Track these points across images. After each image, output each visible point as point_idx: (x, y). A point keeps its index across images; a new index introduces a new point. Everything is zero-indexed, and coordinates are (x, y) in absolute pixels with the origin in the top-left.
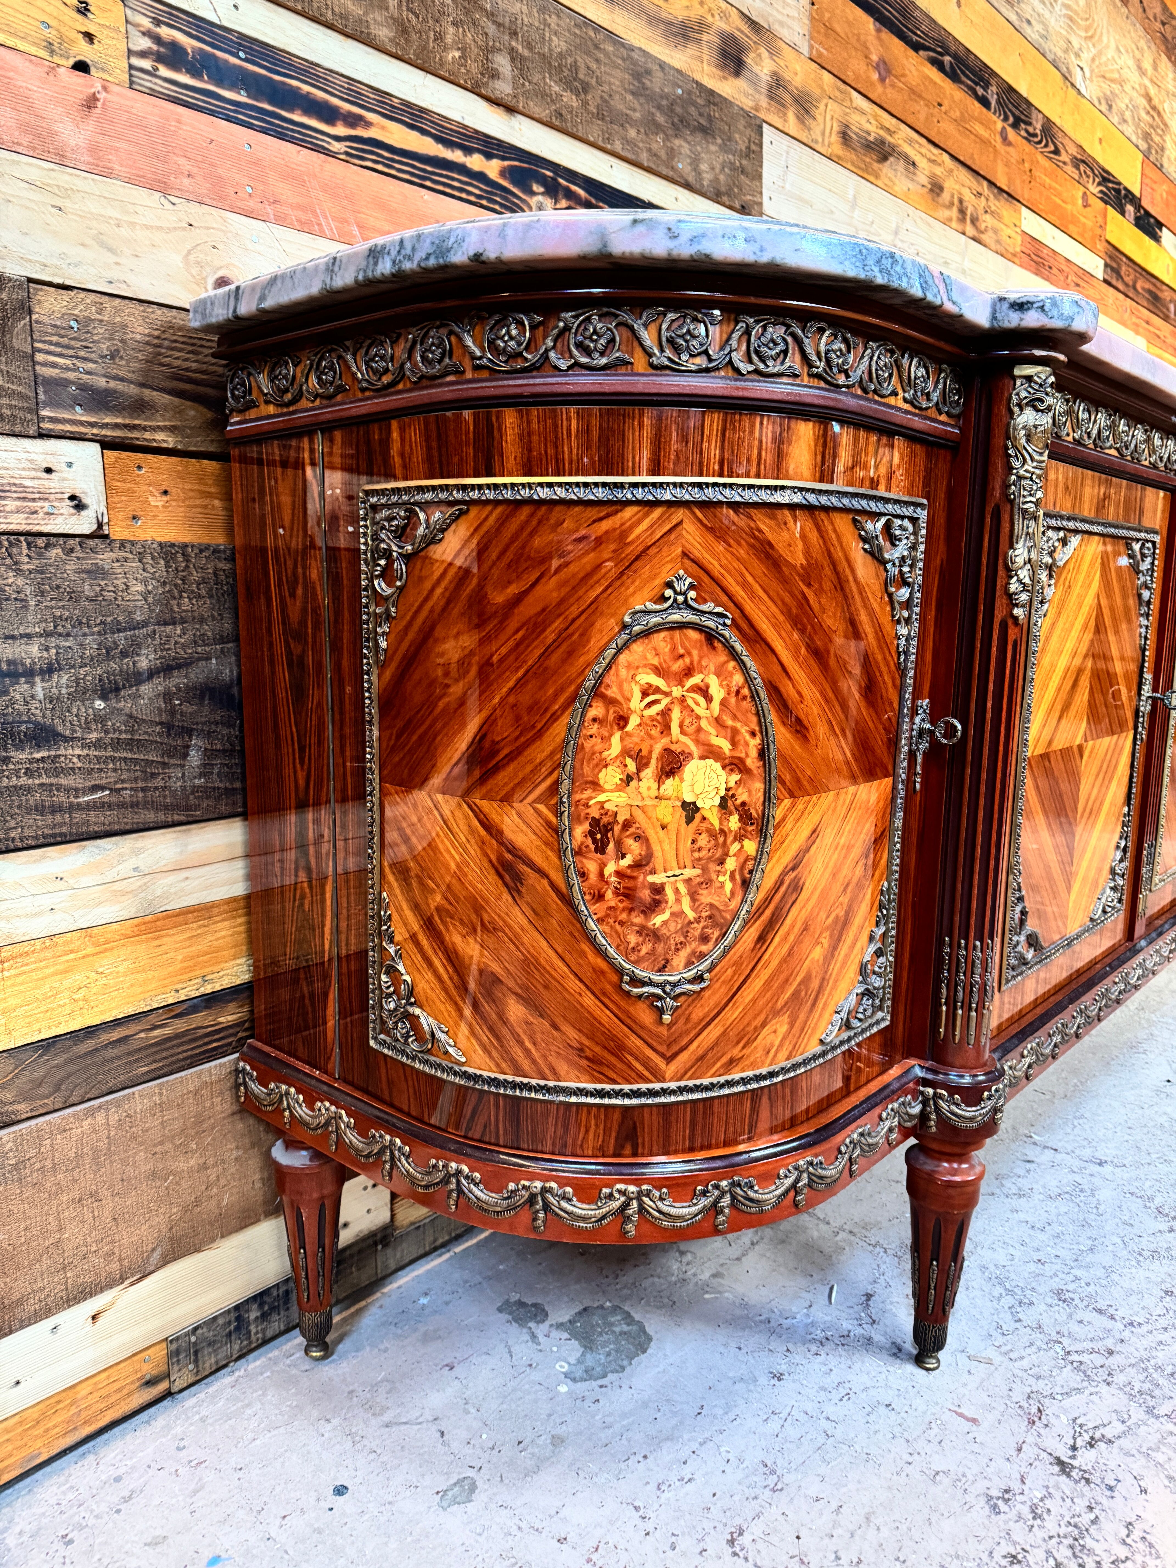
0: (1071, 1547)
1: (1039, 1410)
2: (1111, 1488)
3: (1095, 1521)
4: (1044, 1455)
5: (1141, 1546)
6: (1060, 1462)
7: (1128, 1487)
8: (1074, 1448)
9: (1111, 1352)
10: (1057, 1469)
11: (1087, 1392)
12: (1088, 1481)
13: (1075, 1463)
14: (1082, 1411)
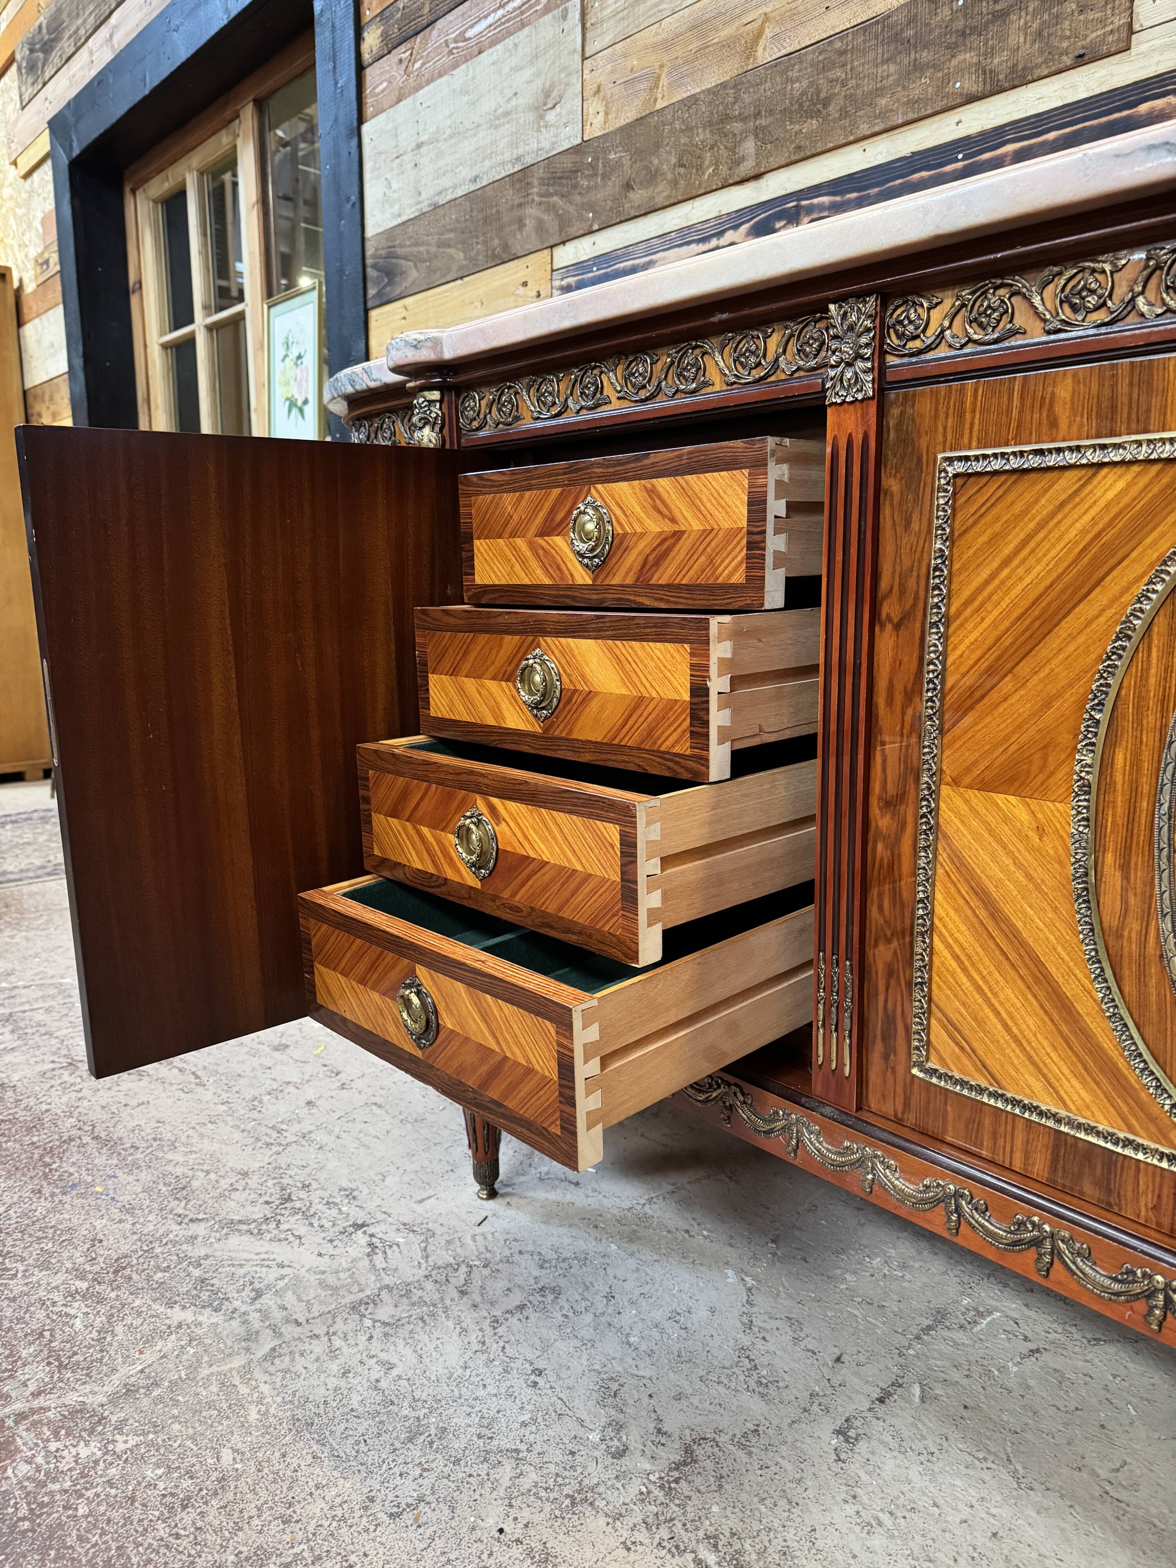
0: (300, 1209)
1: (414, 1231)
2: (331, 1241)
3: (311, 1225)
4: (373, 1221)
5: (283, 1236)
6: (363, 1225)
7: (328, 1248)
8: (372, 1235)
9: (463, 1293)
10: (360, 1222)
11: (422, 1261)
12: (341, 1233)
13: (360, 1232)
14: (405, 1252)
